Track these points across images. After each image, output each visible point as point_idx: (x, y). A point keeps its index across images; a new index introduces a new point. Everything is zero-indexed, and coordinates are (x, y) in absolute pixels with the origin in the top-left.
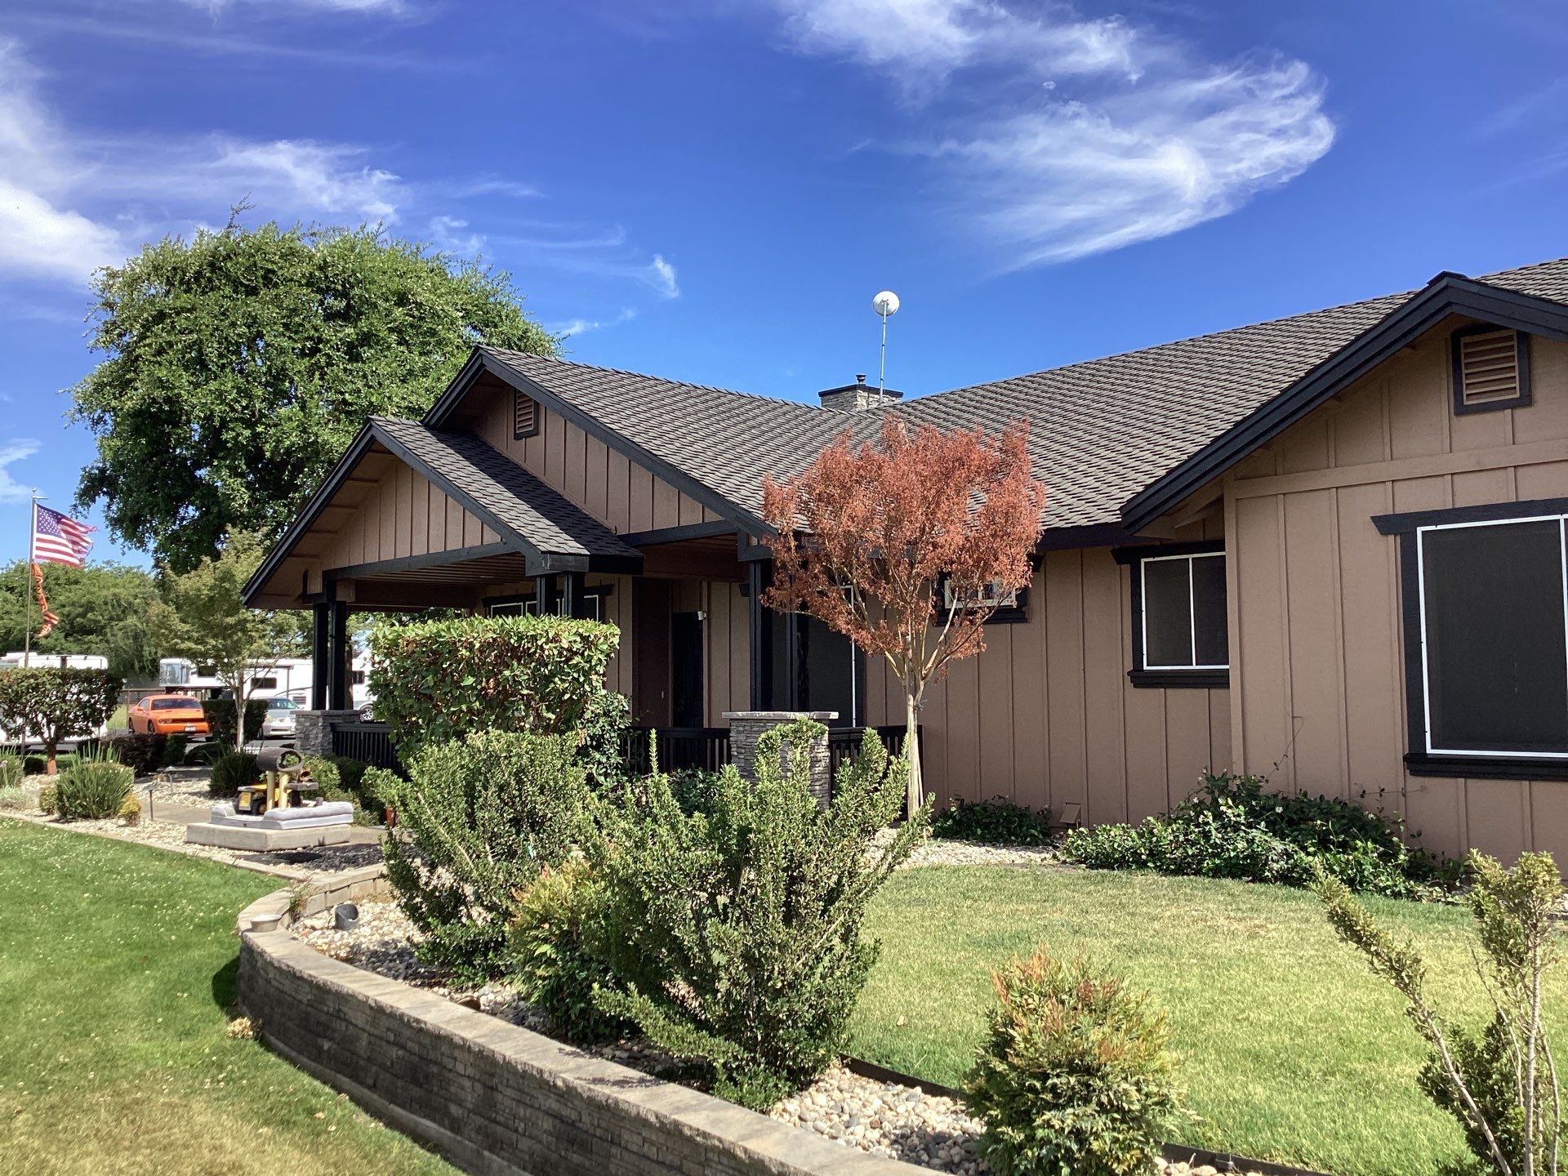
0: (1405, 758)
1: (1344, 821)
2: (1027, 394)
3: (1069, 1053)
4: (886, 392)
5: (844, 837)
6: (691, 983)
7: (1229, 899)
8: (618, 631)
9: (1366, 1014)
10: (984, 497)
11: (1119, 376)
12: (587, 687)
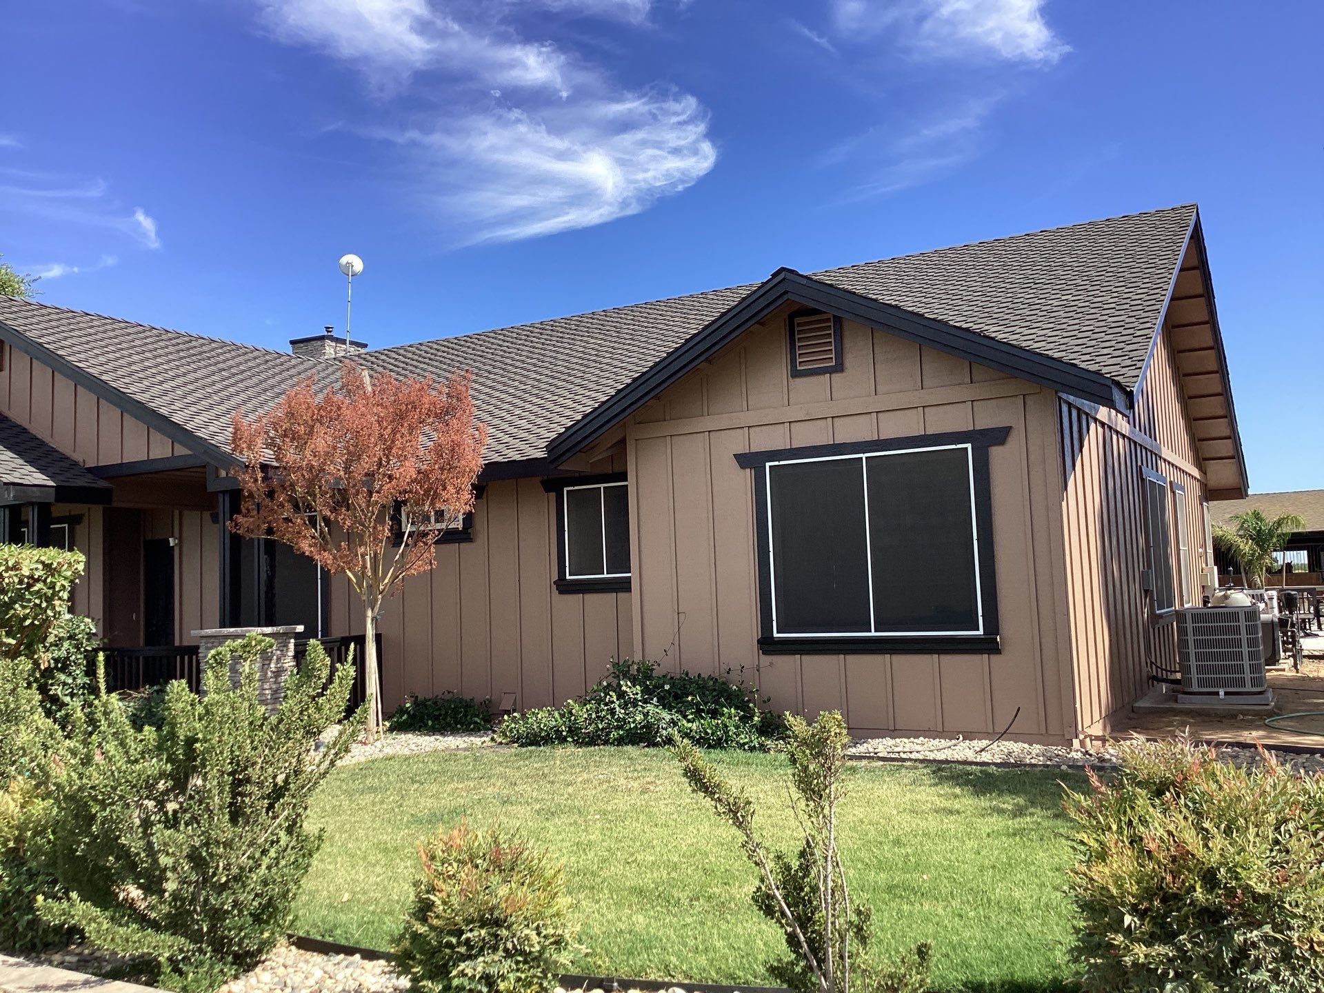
0: (758, 641)
1: (715, 693)
2: (474, 349)
3: (480, 910)
4: (352, 343)
5: (290, 739)
6: (140, 886)
7: (628, 762)
8: (83, 558)
9: (725, 847)
10: (435, 435)
11: (549, 337)
12: (50, 613)
